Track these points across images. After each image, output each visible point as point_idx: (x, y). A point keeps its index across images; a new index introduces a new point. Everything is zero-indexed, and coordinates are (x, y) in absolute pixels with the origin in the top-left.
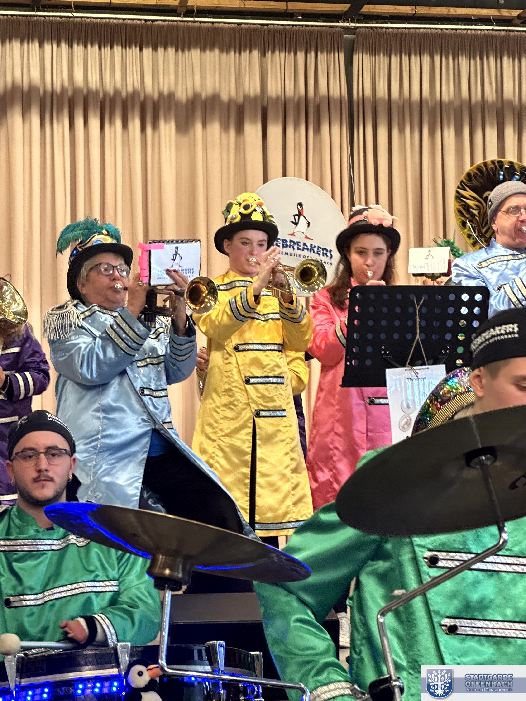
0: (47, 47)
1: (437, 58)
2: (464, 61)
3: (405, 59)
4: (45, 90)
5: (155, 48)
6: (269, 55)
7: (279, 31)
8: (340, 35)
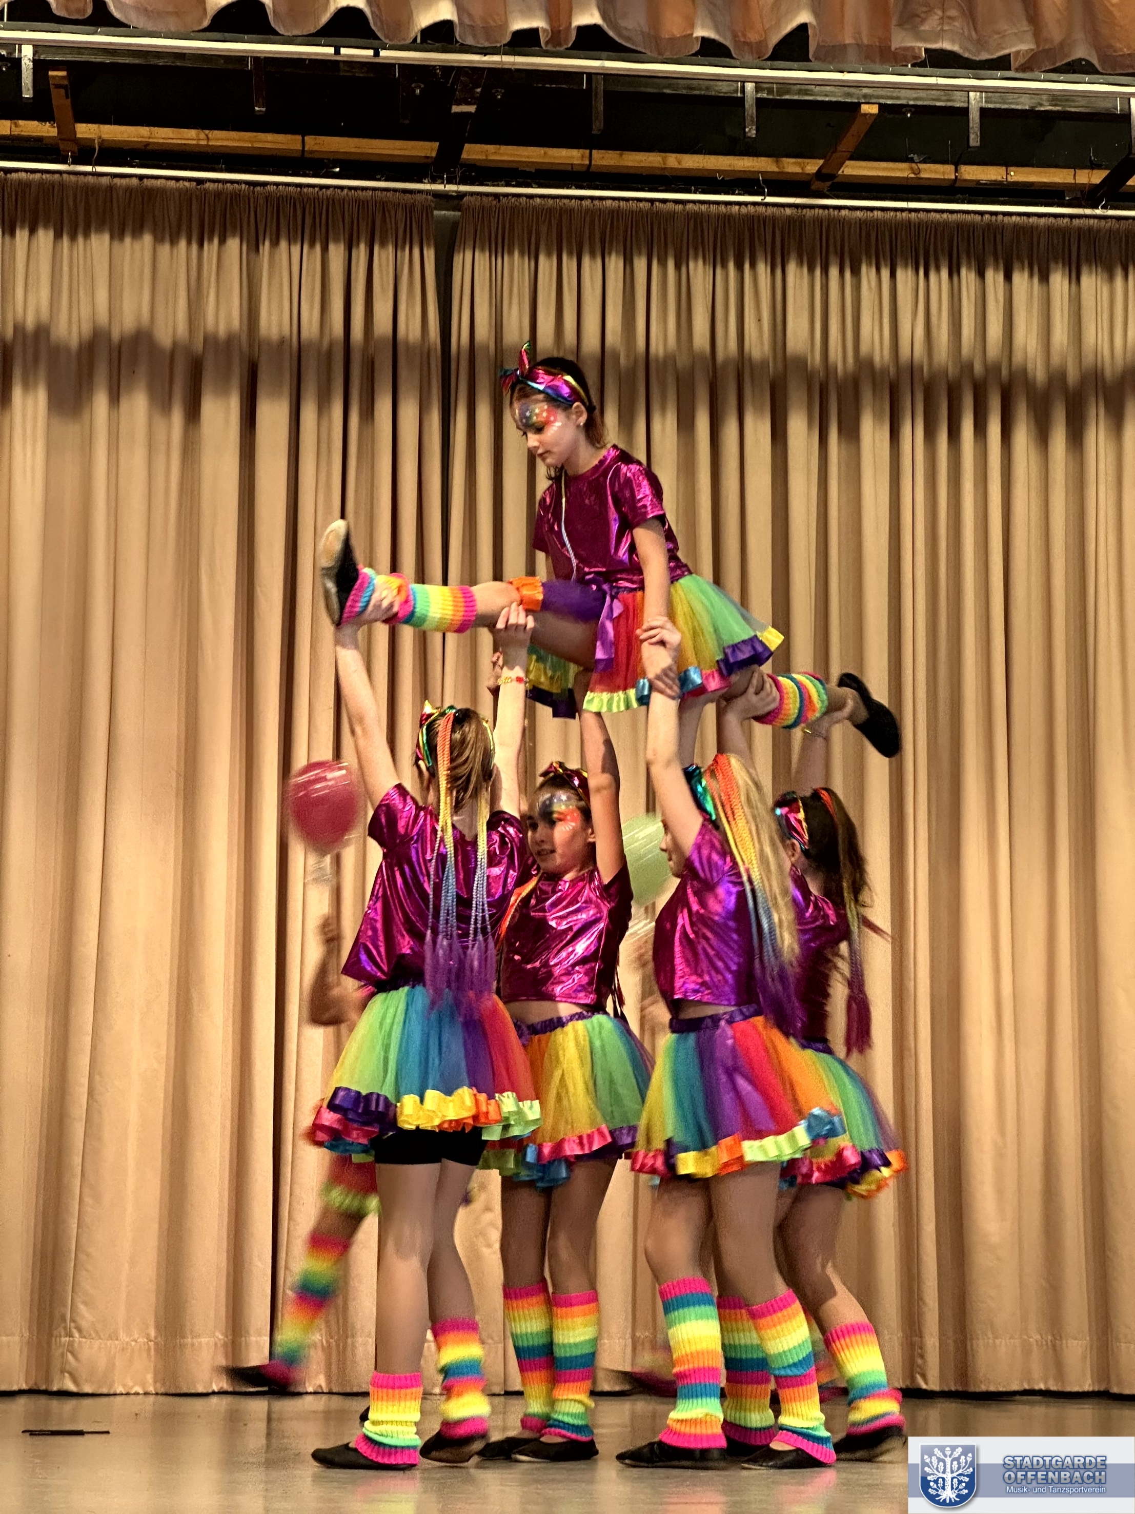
1: (640, 264)
2: (699, 272)
3: (570, 266)
5: (9, 231)
6: (266, 248)
7: (290, 199)
8: (427, 210)
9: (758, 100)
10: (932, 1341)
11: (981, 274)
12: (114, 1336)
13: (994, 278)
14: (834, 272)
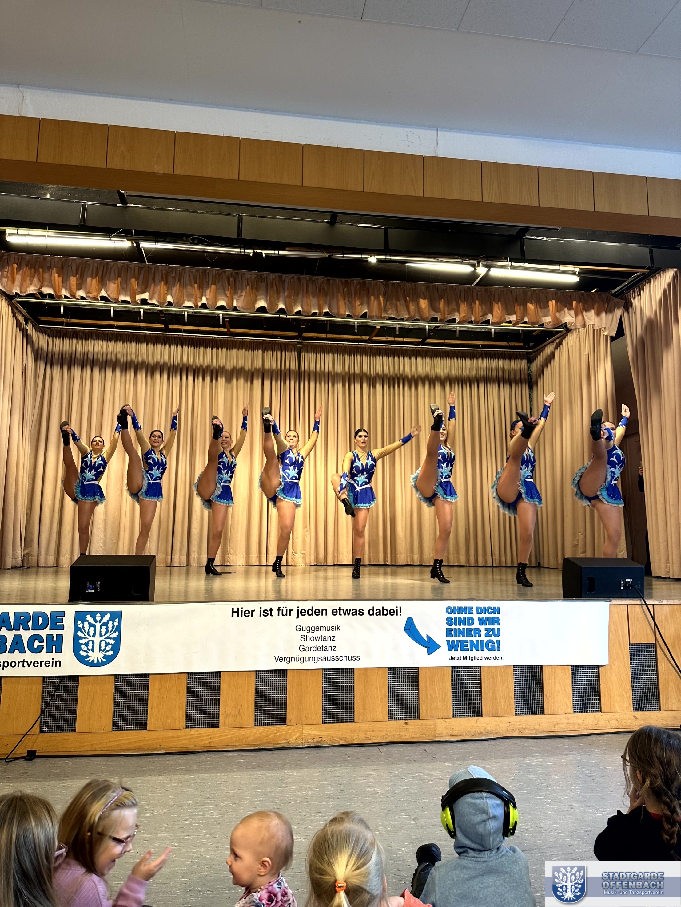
0: (172, 347)
1: (336, 355)
2: (346, 357)
3: (322, 355)
4: (171, 365)
5: (218, 349)
6: (266, 352)
7: (270, 343)
8: (296, 345)
9: (358, 326)
10: (389, 556)
11: (399, 358)
12: (237, 555)
13: (401, 358)
14: (372, 357)
